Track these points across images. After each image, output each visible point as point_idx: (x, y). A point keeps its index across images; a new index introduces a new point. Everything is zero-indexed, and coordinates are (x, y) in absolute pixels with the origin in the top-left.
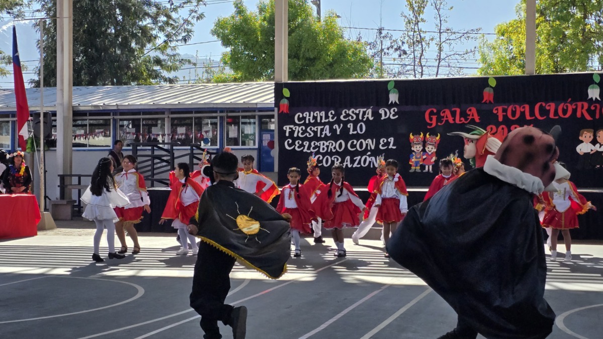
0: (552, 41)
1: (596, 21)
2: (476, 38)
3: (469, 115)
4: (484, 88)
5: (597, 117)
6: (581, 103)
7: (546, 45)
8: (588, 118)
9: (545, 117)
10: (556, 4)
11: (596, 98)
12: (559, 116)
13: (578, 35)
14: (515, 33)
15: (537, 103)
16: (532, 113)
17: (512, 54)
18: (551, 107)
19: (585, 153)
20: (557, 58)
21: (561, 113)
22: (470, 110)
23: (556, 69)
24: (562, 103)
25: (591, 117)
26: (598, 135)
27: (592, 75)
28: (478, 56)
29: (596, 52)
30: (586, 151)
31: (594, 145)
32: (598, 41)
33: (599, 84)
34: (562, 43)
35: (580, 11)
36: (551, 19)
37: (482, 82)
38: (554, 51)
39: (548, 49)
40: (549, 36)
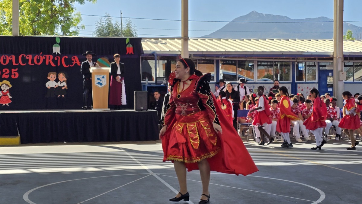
0: (32, 15)
1: (59, 4)
5: (59, 64)
6: (49, 55)
7: (27, 17)
8: (53, 65)
9: (26, 64)
11: (58, 53)
12: (34, 63)
13: (48, 12)
14: (7, 7)
15: (20, 55)
16: (17, 61)
17: (5, 21)
18: (29, 57)
19: (51, 88)
20: (35, 26)
21: (36, 62)
23: (35, 33)
24: (36, 55)
25: (55, 65)
26: (59, 76)
29: (59, 24)
30: (52, 87)
31: (57, 82)
32: (61, 16)
33: (60, 44)
34: (38, 16)
38: (33, 21)
39: (29, 19)
40: (29, 10)
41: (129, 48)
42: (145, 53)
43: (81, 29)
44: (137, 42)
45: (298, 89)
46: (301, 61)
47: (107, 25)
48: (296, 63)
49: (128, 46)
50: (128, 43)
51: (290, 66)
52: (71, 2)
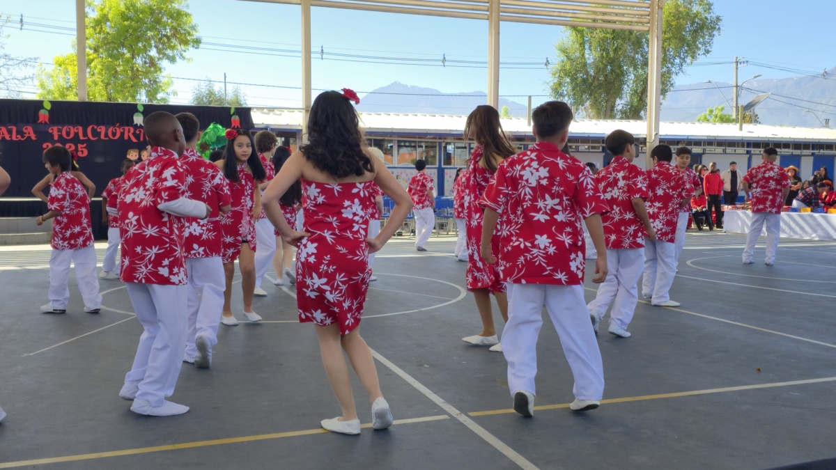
0: (105, 75)
1: (143, 63)
2: (34, 67)
3: (25, 133)
4: (39, 110)
5: (142, 139)
6: (128, 127)
7: (99, 78)
8: (134, 140)
9: (97, 138)
10: (108, 43)
11: (140, 125)
12: (108, 137)
13: (128, 72)
14: (70, 65)
15: (90, 126)
16: (85, 134)
17: (69, 83)
18: (102, 130)
20: (110, 90)
21: (111, 135)
22: (26, 129)
23: (110, 98)
24: (111, 127)
25: (137, 140)
26: (142, 154)
27: (135, 106)
28: (37, 83)
29: (143, 88)
32: (145, 79)
33: (143, 113)
34: (114, 77)
35: (129, 52)
36: (104, 57)
37: (38, 105)
38: (108, 84)
39: (102, 81)
40: (102, 70)
41: (235, 121)
42: (256, 126)
43: (171, 96)
44: (244, 113)
45: (445, 176)
46: (449, 141)
47: (207, 92)
48: (443, 145)
49: (233, 118)
50: (234, 114)
51: (435, 147)
52: (158, 60)
